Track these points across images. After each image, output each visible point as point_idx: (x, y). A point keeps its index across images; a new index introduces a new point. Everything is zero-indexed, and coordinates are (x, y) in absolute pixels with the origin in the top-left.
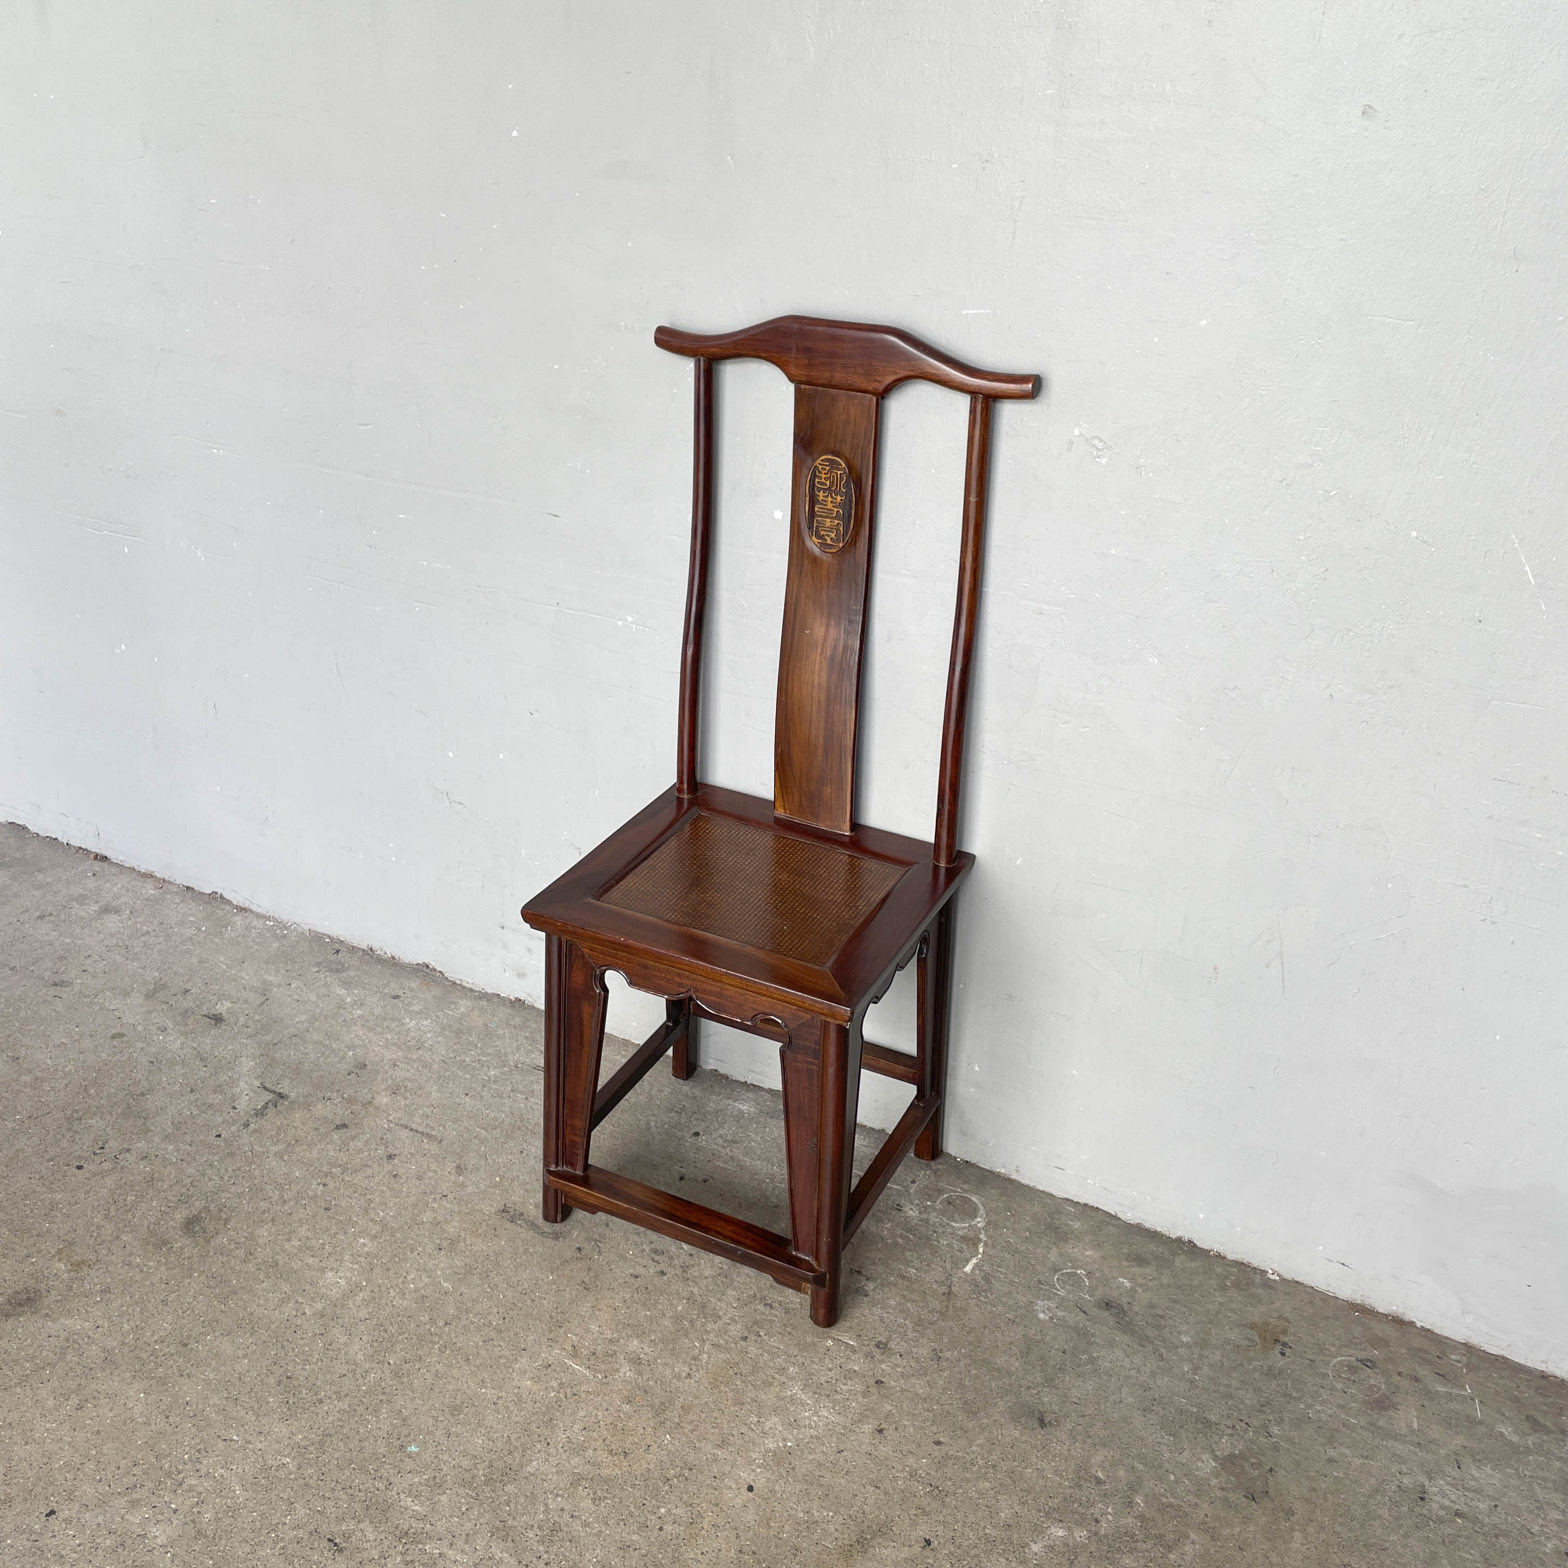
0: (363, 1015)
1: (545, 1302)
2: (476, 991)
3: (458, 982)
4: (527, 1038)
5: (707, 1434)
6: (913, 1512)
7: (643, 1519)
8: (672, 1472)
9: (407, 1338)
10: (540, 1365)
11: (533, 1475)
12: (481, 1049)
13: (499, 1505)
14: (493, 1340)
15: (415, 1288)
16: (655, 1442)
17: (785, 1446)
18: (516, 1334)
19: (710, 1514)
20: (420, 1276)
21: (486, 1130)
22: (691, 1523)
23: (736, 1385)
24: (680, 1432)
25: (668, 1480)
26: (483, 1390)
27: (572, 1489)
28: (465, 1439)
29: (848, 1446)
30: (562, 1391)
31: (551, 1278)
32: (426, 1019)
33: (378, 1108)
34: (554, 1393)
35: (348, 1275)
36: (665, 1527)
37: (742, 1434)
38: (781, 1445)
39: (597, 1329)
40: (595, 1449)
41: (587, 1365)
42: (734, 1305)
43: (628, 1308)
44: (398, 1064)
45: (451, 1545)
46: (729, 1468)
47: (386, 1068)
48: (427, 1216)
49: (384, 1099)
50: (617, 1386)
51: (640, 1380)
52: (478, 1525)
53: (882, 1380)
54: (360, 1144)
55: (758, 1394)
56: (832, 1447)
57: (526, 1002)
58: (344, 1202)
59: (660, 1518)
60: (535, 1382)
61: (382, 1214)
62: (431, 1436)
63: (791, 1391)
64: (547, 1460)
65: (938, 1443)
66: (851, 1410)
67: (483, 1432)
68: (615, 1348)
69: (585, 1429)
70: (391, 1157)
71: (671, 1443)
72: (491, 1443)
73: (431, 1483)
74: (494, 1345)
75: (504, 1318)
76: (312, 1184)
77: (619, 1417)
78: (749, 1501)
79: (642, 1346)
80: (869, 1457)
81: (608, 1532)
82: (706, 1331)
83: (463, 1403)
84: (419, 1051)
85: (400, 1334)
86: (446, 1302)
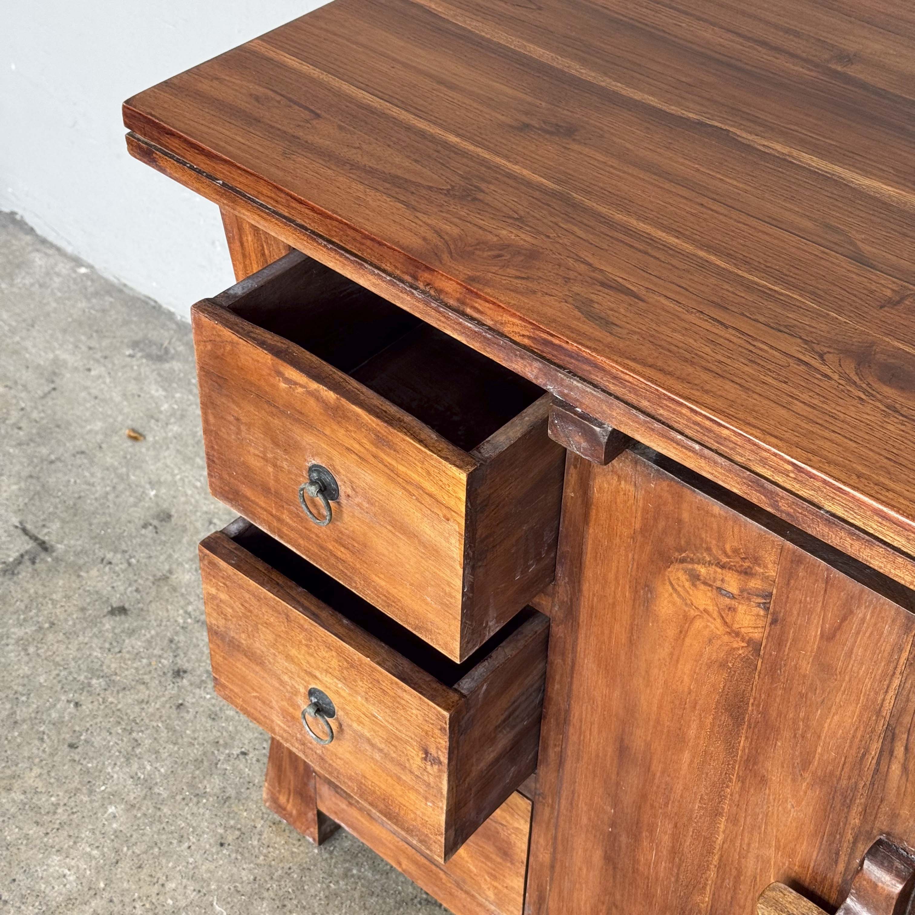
0: (180, 435)
15: (174, 906)
20: (185, 887)
33: (175, 590)
35: (83, 865)
58: (98, 738)
61: (149, 768)
70: (179, 673)
76: (59, 700)
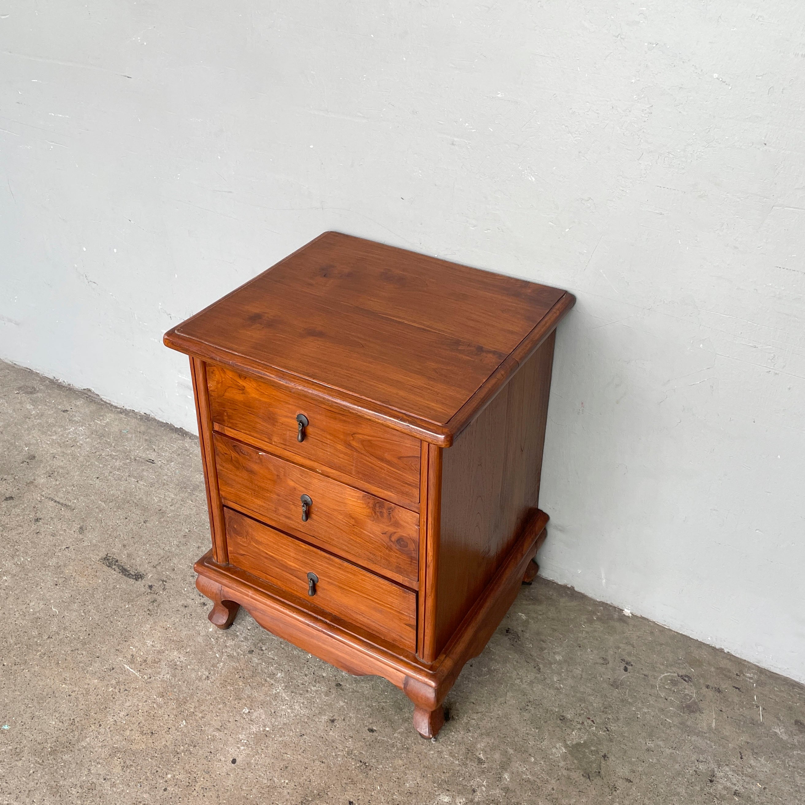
1: (119, 623)
2: (119, 408)
3: (108, 402)
4: (146, 440)
5: (211, 720)
6: (345, 781)
7: (155, 782)
8: (182, 748)
9: (19, 648)
10: (106, 669)
11: (84, 748)
12: (114, 447)
13: (56, 769)
14: (78, 650)
16: (174, 726)
17: (264, 731)
18: (95, 646)
19: (202, 779)
21: (105, 502)
22: (187, 786)
23: (239, 685)
24: (193, 719)
25: (178, 753)
26: (64, 686)
27: (109, 759)
28: (43, 721)
29: (308, 731)
30: (117, 687)
31: (127, 606)
32: (82, 426)
34: (112, 689)
36: (168, 788)
37: (236, 721)
38: (261, 729)
39: (151, 643)
40: (132, 730)
41: (139, 669)
42: (249, 628)
43: (175, 629)
44: (56, 456)
45: (17, 798)
46: (222, 746)
47: (48, 459)
48: (52, 562)
49: (42, 480)
50: (157, 684)
51: (173, 681)
52: (39, 783)
53: (341, 684)
54: (18, 511)
55: (253, 692)
56: (296, 732)
57: (151, 416)
59: (166, 781)
60: (101, 680)
62: (20, 718)
63: (276, 690)
64: (97, 737)
65: (372, 731)
66: (315, 705)
67: (57, 715)
68: (161, 657)
69: (128, 715)
71: (186, 726)
72: (61, 724)
73: (13, 751)
74: (78, 654)
75: (89, 634)
77: (153, 707)
78: (231, 770)
79: (180, 656)
80: (321, 739)
81: (128, 791)
82: (226, 646)
83: (47, 695)
84: (72, 448)
85: (16, 644)
86: (52, 622)
